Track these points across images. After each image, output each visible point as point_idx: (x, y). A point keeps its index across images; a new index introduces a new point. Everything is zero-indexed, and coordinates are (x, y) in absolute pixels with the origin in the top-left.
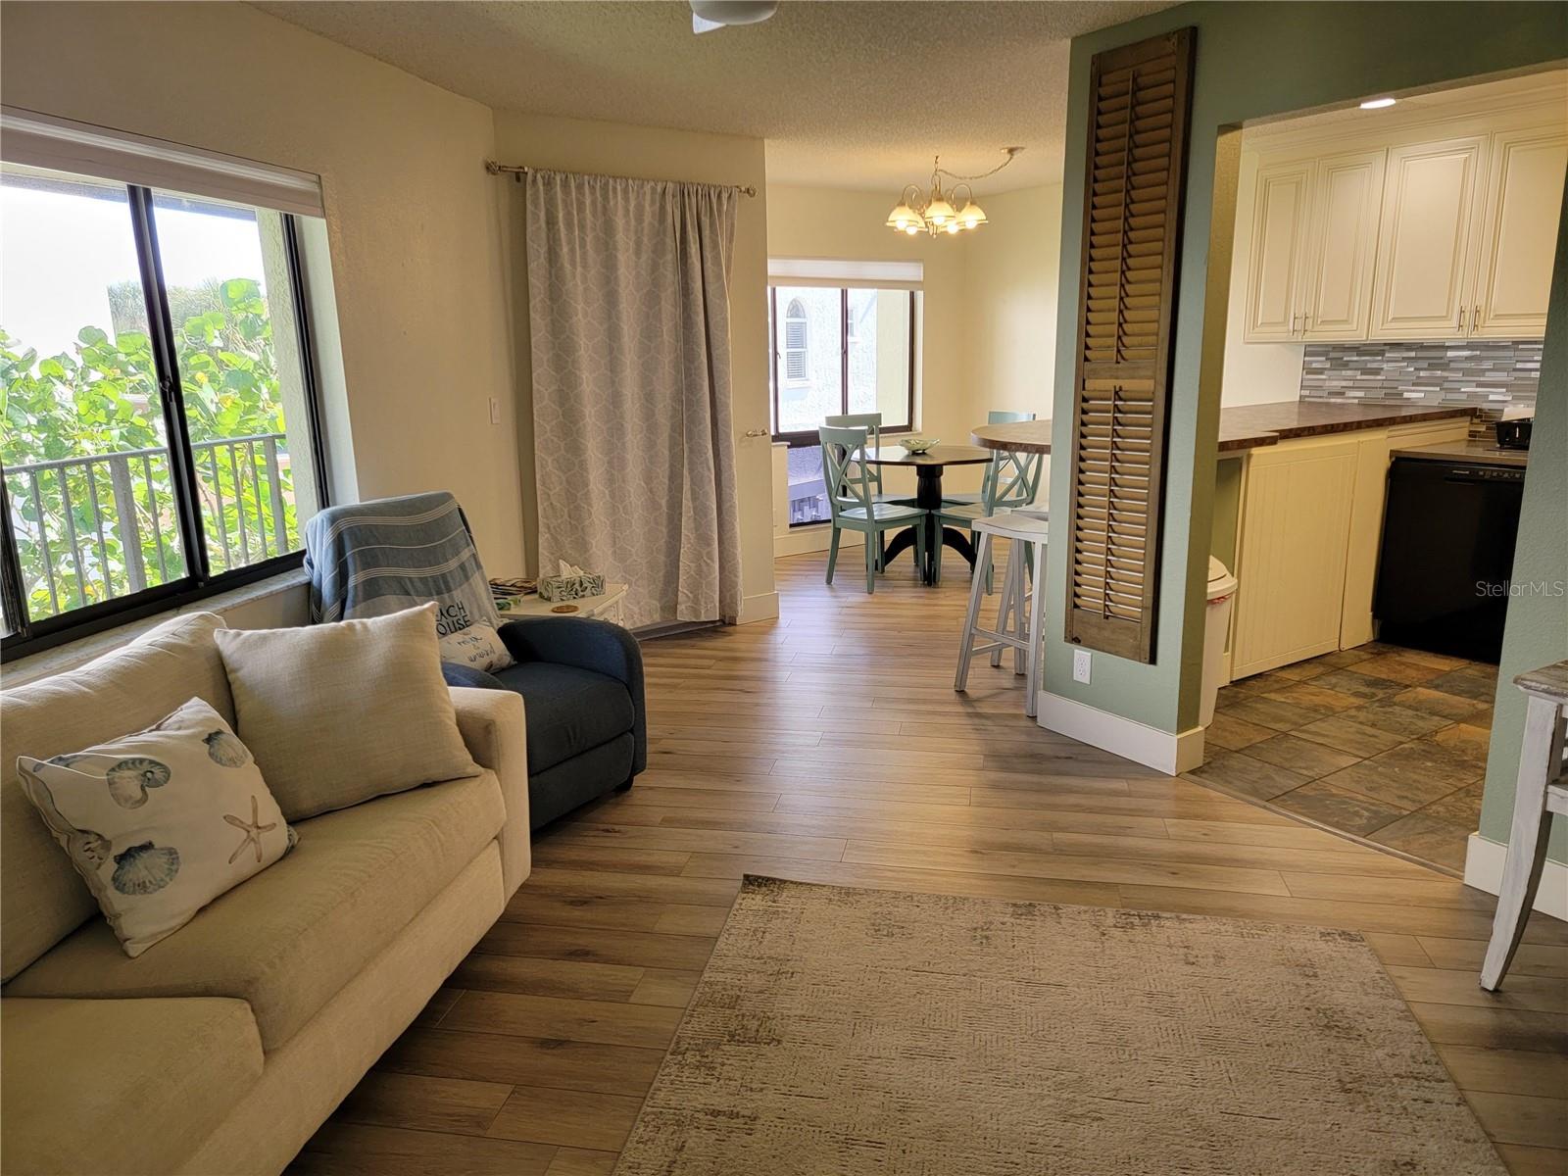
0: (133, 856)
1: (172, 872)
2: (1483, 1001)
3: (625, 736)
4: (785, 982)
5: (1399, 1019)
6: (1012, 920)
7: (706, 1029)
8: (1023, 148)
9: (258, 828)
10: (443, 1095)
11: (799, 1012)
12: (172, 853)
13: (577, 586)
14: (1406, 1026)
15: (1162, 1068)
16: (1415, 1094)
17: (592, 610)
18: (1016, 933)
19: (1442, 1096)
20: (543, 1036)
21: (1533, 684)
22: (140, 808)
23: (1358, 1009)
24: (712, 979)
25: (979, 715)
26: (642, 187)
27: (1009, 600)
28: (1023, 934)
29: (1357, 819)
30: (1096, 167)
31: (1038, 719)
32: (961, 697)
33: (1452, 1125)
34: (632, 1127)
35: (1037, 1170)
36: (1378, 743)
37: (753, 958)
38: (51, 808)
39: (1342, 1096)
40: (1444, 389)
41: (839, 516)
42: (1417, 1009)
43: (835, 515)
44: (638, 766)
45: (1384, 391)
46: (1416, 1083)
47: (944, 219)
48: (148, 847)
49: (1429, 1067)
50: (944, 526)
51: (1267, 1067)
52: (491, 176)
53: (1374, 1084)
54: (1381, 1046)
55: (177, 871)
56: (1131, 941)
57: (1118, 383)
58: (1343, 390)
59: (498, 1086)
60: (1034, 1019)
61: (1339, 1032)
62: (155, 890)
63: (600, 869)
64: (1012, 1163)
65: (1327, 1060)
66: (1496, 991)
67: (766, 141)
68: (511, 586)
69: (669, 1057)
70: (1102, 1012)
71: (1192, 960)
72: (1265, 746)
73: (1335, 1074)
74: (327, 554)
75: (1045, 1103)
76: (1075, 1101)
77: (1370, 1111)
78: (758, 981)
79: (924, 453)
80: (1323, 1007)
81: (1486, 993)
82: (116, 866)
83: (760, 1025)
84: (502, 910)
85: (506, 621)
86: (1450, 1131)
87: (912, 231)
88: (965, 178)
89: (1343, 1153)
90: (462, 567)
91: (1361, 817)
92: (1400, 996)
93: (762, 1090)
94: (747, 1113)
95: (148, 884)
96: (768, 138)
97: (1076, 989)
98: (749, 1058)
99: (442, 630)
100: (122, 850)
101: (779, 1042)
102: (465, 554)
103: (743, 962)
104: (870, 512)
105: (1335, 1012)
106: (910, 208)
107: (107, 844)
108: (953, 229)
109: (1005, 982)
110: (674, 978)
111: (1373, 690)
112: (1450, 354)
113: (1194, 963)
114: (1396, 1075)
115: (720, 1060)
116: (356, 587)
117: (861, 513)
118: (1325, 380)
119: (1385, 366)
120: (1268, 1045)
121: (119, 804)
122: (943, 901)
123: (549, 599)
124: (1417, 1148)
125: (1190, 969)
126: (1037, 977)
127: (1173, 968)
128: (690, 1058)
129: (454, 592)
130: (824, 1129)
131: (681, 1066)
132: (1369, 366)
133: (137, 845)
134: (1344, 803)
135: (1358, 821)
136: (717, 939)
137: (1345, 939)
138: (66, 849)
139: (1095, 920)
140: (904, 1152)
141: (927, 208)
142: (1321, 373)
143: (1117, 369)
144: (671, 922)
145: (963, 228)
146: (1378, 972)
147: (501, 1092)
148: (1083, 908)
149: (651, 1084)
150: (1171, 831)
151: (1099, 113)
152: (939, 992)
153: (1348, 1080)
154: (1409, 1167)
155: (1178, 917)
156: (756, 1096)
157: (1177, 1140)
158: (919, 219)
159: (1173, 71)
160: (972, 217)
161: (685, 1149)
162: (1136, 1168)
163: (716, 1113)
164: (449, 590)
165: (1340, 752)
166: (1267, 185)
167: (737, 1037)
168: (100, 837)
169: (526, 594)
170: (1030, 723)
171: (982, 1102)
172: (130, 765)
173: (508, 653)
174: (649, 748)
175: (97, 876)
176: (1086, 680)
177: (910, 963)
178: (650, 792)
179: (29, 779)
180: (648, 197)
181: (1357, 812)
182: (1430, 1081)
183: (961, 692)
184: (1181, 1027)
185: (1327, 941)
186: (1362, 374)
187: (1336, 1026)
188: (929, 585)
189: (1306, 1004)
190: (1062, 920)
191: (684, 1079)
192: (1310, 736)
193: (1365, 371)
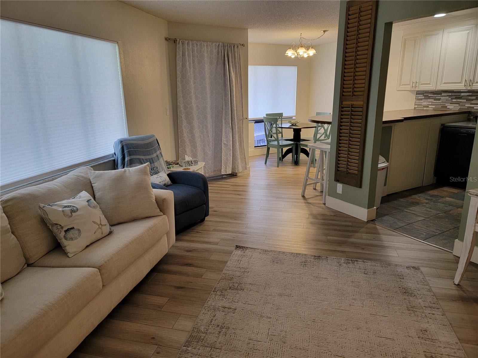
0: (69, 231)
1: (79, 235)
2: (454, 287)
3: (203, 205)
4: (246, 274)
5: (427, 291)
6: (313, 260)
7: (223, 286)
8: (328, 30)
9: (102, 225)
10: (150, 299)
11: (249, 282)
12: (79, 230)
13: (190, 162)
14: (429, 293)
15: (354, 301)
16: (430, 312)
17: (194, 170)
18: (314, 264)
19: (438, 313)
20: (177, 286)
21: (472, 193)
22: (71, 218)
23: (415, 288)
24: (225, 273)
25: (308, 203)
26: (212, 44)
27: (319, 169)
28: (316, 264)
29: (422, 235)
30: (347, 36)
31: (326, 204)
32: (303, 197)
33: (440, 321)
34: (201, 310)
35: (315, 326)
36: (431, 214)
37: (237, 267)
38: (47, 218)
39: (407, 311)
40: (460, 105)
41: (269, 144)
42: (433, 289)
43: (268, 143)
44: (207, 214)
45: (441, 106)
46: (430, 309)
47: (303, 53)
48: (73, 228)
49: (435, 305)
50: (301, 147)
51: (386, 302)
52: (167, 41)
53: (417, 309)
54: (421, 298)
55: (80, 235)
56: (348, 267)
57: (352, 103)
58: (428, 105)
59: (165, 298)
60: (318, 287)
61: (408, 294)
62: (75, 240)
63: (195, 242)
64: (308, 324)
65: (404, 301)
66: (458, 285)
67: (248, 29)
68: (171, 162)
69: (212, 292)
70: (338, 286)
71: (366, 273)
72: (395, 214)
73: (405, 305)
74: (119, 152)
75: (319, 309)
76: (327, 309)
77: (415, 316)
78: (238, 274)
79: (295, 125)
80: (404, 287)
81: (455, 285)
82: (65, 233)
83: (238, 285)
84: (167, 252)
85: (170, 172)
86: (439, 322)
87: (293, 57)
88: (310, 40)
89: (405, 327)
90: (157, 156)
91: (423, 234)
92: (428, 285)
93: (238, 302)
94: (233, 308)
95: (73, 238)
96: (249, 28)
97: (331, 279)
98: (235, 294)
99: (151, 174)
100: (66, 229)
101: (243, 290)
102: (158, 152)
103: (234, 269)
104: (278, 143)
105: (408, 289)
106: (293, 50)
107: (62, 228)
108: (306, 56)
109: (310, 277)
110: (215, 272)
111: (432, 198)
112: (462, 94)
113: (366, 274)
114: (424, 307)
115: (226, 294)
116: (127, 161)
117: (276, 143)
118: (422, 102)
119: (441, 98)
120: (386, 297)
121: (65, 217)
122: (293, 254)
123: (182, 166)
124: (428, 326)
125: (366, 275)
126: (319, 276)
127: (360, 275)
128: (219, 293)
129: (155, 163)
130: (255, 313)
131: (216, 295)
132: (437, 98)
133: (70, 228)
134: (418, 230)
135: (422, 236)
136: (227, 262)
137: (414, 269)
138: (51, 229)
139: (338, 261)
140: (277, 320)
141: (298, 49)
142: (422, 100)
143: (352, 98)
144: (215, 257)
145: (309, 55)
146: (423, 278)
147: (165, 300)
148: (335, 257)
149: (207, 299)
150: (363, 237)
151: (349, 19)
152: (290, 279)
153: (409, 307)
154: (425, 331)
155: (363, 261)
156: (237, 304)
157: (356, 321)
158: (295, 53)
159: (371, 6)
160: (312, 52)
161: (216, 316)
162: (344, 327)
163: (225, 308)
164: (153, 163)
165: (419, 216)
166: (405, 40)
167: (232, 288)
168: (60, 225)
169: (176, 165)
170: (323, 205)
171: (300, 308)
172: (68, 207)
173: (170, 181)
174: (210, 210)
175: (60, 236)
176: (341, 193)
177: (282, 271)
178: (210, 222)
179: (41, 210)
180: (214, 47)
181: (422, 233)
182: (435, 309)
183: (303, 196)
184: (361, 291)
185: (408, 269)
186: (434, 100)
187: (408, 292)
188: (296, 165)
189: (400, 286)
190: (328, 261)
191: (216, 298)
192: (410, 211)
193: (435, 99)
